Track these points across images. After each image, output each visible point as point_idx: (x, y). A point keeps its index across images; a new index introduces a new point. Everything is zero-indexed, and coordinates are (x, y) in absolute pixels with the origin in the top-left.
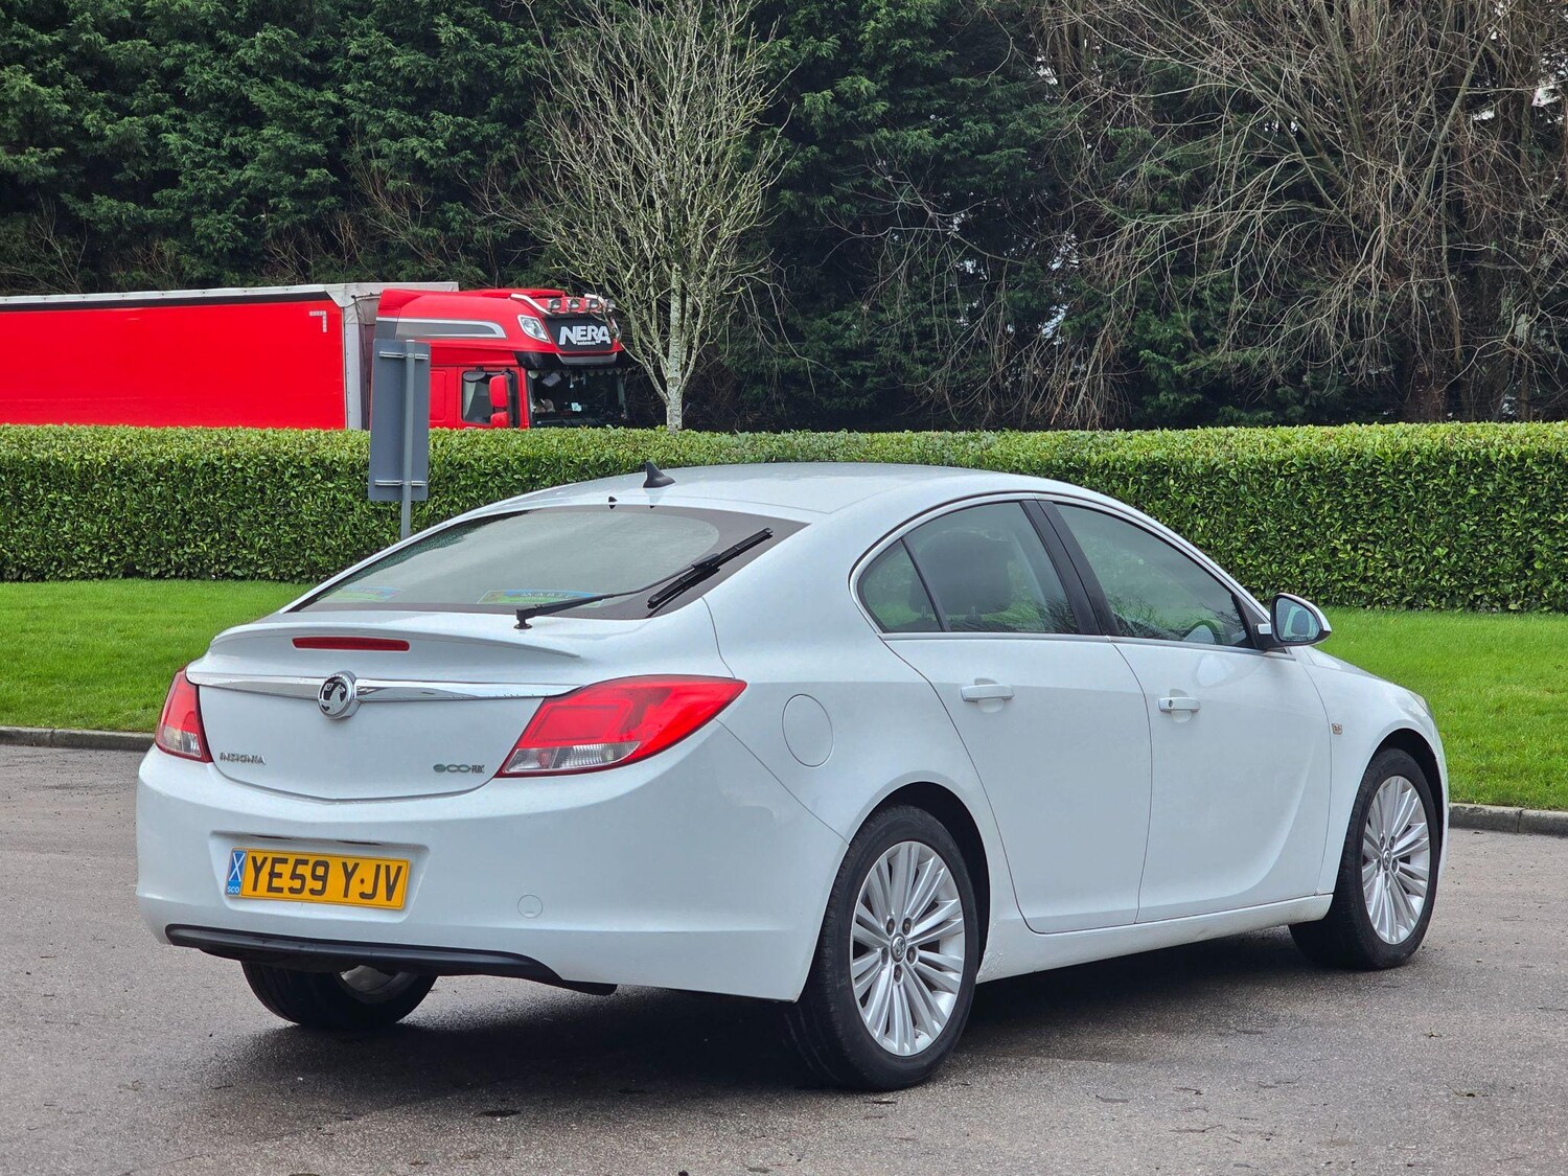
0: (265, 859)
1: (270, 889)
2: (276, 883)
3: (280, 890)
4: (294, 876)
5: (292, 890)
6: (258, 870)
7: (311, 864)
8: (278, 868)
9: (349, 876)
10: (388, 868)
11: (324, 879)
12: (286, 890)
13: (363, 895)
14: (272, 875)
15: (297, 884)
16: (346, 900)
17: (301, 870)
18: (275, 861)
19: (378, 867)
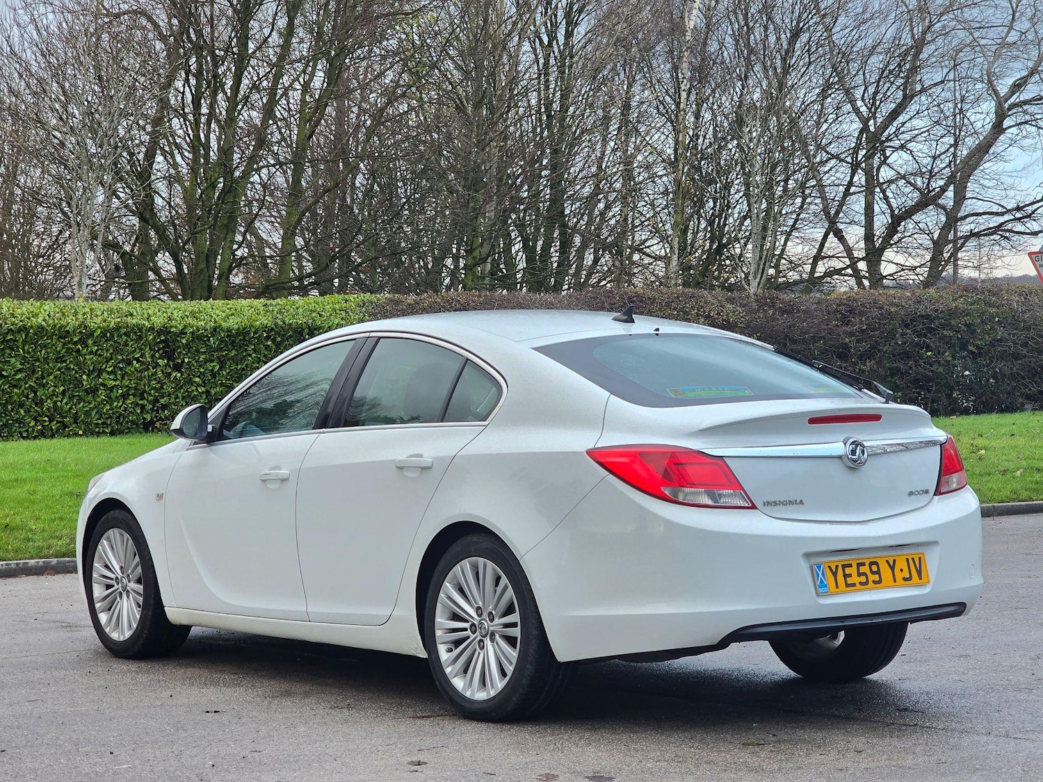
0: (837, 566)
1: (848, 585)
2: (850, 581)
3: (854, 585)
4: (859, 574)
5: (860, 583)
6: (835, 574)
7: (867, 564)
8: (848, 571)
9: (892, 568)
10: (913, 559)
11: (878, 572)
12: (858, 584)
13: (904, 579)
14: (846, 576)
15: (863, 579)
16: (896, 584)
17: (862, 569)
18: (844, 566)
19: (907, 559)
